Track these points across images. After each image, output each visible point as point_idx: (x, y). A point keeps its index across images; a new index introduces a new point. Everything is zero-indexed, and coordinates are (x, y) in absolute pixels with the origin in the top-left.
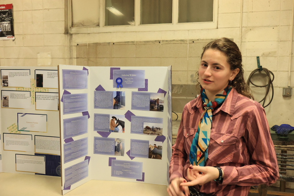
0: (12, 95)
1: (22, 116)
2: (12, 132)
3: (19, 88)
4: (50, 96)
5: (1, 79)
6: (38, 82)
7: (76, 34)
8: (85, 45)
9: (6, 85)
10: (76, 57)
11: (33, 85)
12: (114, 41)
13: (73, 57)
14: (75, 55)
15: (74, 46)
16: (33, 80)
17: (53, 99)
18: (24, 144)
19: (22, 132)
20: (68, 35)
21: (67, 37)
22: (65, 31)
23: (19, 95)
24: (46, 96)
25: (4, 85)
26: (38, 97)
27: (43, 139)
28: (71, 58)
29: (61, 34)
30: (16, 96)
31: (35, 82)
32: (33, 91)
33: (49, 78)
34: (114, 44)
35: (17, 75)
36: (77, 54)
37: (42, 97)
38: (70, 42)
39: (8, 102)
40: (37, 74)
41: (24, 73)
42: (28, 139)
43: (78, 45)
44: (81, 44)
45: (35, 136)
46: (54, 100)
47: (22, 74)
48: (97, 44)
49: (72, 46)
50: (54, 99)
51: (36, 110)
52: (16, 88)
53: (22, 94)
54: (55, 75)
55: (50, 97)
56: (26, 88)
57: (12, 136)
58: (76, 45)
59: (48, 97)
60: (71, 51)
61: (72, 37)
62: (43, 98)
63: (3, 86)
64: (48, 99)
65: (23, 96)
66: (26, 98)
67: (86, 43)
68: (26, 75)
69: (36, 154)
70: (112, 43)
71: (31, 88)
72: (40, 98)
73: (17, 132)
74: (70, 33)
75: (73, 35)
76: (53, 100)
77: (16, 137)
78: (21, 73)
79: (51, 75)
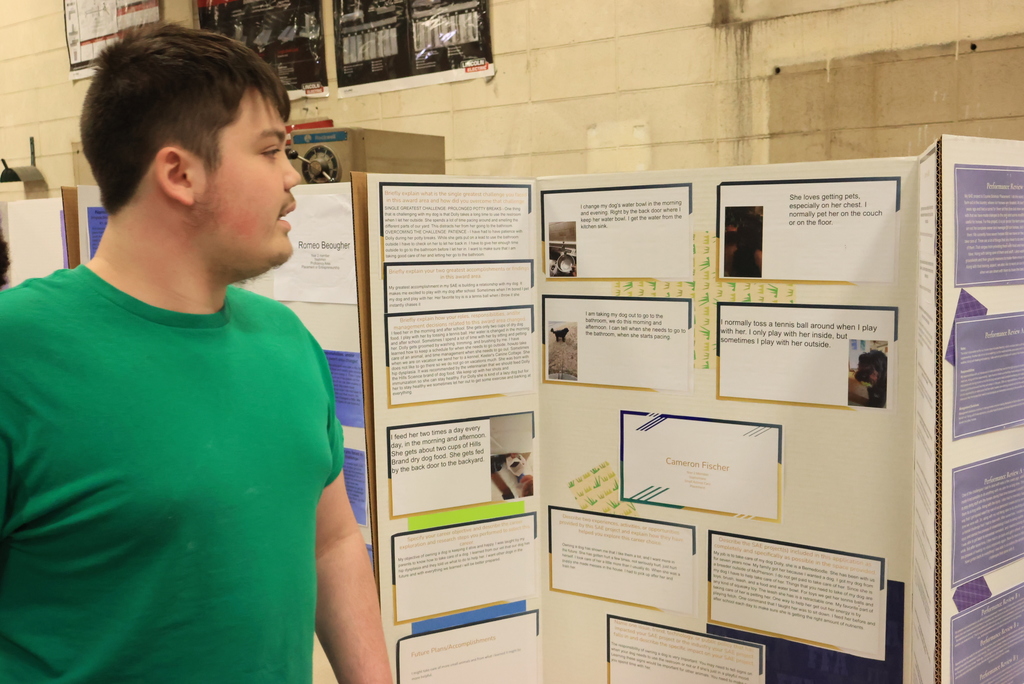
0: (596, 317)
1: (646, 427)
2: (593, 503)
3: (631, 285)
4: (804, 326)
5: (543, 239)
6: (734, 249)
7: (766, 19)
8: (817, 70)
9: (565, 267)
10: (766, 131)
11: (708, 264)
12: (976, 35)
13: (755, 132)
14: (765, 123)
15: (761, 78)
16: (707, 241)
17: (822, 340)
18: (651, 572)
19: (642, 511)
20: (728, 28)
21: (727, 39)
22: (716, 12)
23: (632, 319)
24: (778, 325)
25: (555, 271)
26: (729, 331)
27: (754, 556)
28: (742, 139)
29: (695, 27)
30: (616, 325)
31: (716, 251)
32: (707, 299)
33: (800, 223)
34: (974, 47)
35: (619, 216)
36: (771, 119)
37: (753, 328)
38: (740, 63)
39: (574, 357)
40: (728, 209)
41: (657, 207)
42: (674, 546)
43: (778, 70)
44: (795, 66)
45: (711, 533)
46: (826, 345)
47: (650, 208)
48: (877, 60)
49: (749, 80)
50: (827, 340)
51: (719, 397)
52: (615, 283)
53: (645, 316)
54: (837, 206)
55: (804, 330)
56: (668, 285)
57: (591, 523)
58: (769, 71)
59: (788, 329)
60: (745, 102)
61: (748, 38)
62: (761, 337)
63: (552, 275)
64: (789, 338)
65: (653, 326)
66: (667, 334)
67: (820, 58)
68: (668, 214)
69: (716, 631)
70: (962, 43)
71: (693, 284)
72: (742, 336)
73: (615, 506)
74: (735, 21)
75: (755, 29)
76: (817, 345)
77: (609, 533)
78: (642, 208)
79: (813, 210)
